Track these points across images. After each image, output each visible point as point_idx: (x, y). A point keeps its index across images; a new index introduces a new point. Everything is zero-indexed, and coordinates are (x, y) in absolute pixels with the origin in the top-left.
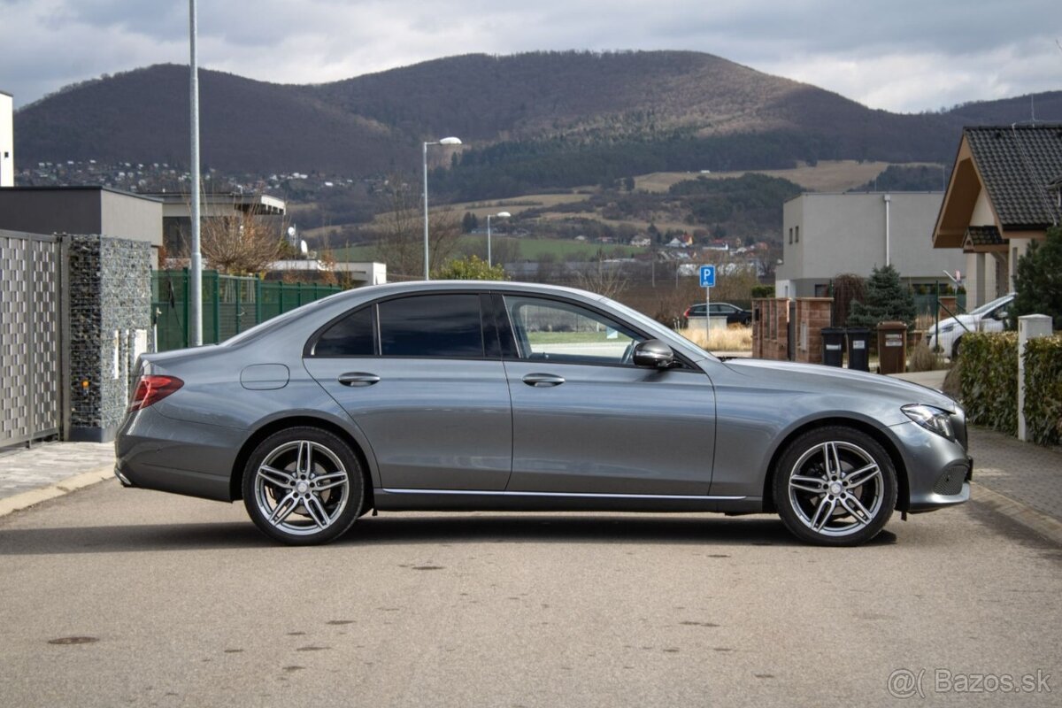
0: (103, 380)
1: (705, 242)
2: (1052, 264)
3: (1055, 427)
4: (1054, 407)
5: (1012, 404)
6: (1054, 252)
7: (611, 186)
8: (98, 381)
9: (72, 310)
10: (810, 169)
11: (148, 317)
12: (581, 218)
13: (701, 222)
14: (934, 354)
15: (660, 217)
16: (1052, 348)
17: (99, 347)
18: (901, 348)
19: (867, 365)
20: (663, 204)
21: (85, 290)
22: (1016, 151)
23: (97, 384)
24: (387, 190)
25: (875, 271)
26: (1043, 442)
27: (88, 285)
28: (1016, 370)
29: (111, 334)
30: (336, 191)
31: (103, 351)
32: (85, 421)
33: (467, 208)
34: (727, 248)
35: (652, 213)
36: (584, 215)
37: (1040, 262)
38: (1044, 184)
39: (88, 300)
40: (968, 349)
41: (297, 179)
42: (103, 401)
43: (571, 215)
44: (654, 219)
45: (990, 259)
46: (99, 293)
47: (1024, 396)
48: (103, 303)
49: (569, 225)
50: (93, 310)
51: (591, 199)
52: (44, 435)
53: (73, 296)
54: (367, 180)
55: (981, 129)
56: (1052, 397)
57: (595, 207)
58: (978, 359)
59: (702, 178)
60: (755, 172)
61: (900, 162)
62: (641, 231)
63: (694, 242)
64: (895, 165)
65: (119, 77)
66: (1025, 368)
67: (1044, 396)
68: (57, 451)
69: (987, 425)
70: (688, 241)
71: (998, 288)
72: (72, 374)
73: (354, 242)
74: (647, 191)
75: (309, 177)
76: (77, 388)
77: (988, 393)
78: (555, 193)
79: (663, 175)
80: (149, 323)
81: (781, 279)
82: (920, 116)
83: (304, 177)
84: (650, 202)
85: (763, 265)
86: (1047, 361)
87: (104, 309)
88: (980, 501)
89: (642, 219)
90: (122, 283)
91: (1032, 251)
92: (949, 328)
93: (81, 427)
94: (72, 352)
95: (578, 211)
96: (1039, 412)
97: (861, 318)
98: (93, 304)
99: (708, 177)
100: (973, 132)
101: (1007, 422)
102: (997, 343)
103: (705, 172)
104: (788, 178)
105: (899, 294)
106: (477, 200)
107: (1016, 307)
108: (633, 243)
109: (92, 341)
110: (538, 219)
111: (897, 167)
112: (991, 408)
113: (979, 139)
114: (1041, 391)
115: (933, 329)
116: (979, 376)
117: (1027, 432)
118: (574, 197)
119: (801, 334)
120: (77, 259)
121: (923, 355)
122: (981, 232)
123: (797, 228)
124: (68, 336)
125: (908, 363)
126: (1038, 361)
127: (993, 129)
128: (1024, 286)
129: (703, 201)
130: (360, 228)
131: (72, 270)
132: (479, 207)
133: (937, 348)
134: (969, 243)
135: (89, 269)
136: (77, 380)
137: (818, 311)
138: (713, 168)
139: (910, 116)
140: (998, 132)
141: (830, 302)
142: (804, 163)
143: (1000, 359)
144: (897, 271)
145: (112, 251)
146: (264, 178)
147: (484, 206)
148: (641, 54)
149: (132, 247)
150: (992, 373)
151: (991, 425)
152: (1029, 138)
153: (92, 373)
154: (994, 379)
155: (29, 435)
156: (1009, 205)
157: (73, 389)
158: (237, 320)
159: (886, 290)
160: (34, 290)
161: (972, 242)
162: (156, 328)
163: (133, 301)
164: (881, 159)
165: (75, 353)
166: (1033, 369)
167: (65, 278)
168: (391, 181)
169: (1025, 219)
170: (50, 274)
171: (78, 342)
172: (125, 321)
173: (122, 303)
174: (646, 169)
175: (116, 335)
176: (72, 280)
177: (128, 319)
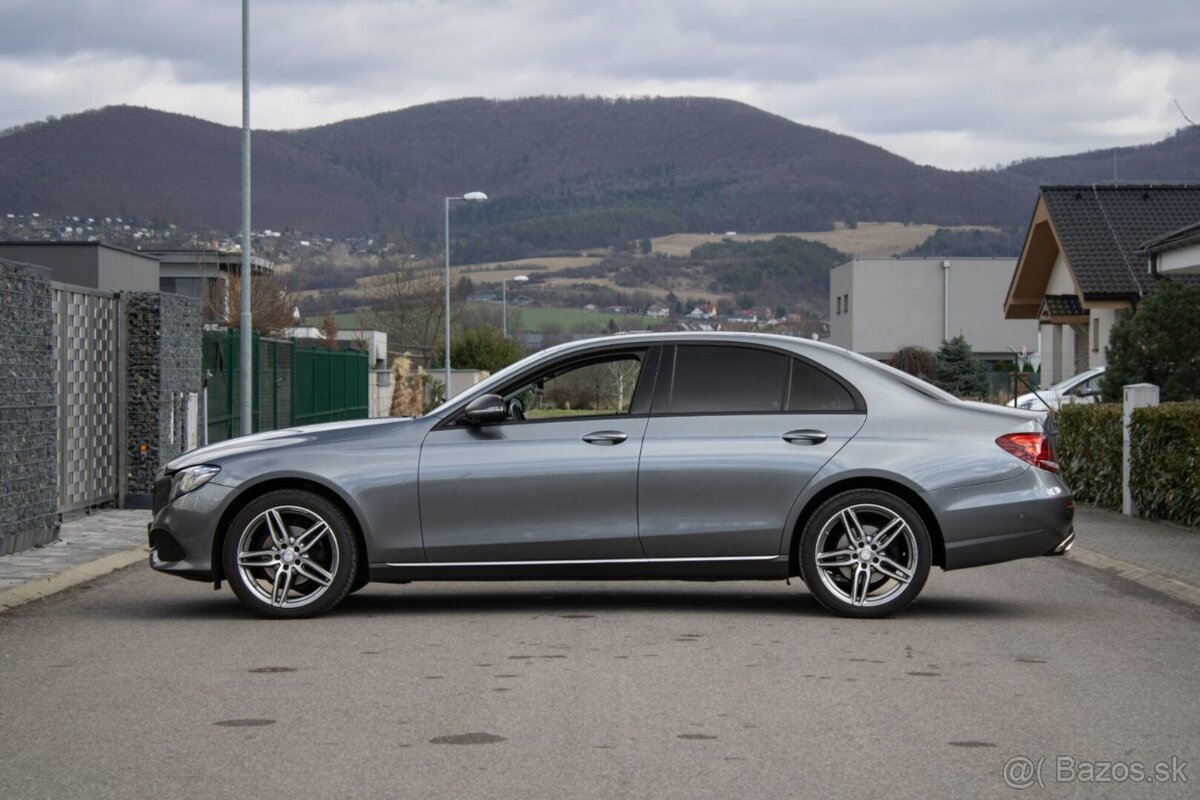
0: (161, 444)
1: (730, 313)
2: (1146, 335)
3: (1164, 500)
4: (1163, 480)
5: (1116, 477)
6: (1149, 322)
7: (625, 249)
8: (156, 445)
9: (130, 370)
10: (849, 232)
11: (199, 380)
12: (590, 284)
13: (726, 290)
15: (680, 285)
16: (1162, 417)
17: (157, 410)
20: (684, 269)
21: (143, 348)
22: (1098, 214)
23: (155, 448)
24: (371, 251)
25: (945, 342)
26: (1150, 517)
27: (147, 343)
28: (1121, 442)
29: (168, 396)
30: (311, 251)
31: (161, 414)
32: (143, 486)
33: (461, 272)
34: (755, 320)
35: (670, 280)
36: (594, 281)
37: (1134, 333)
39: (145, 357)
40: (1066, 421)
41: (269, 237)
43: (580, 281)
44: (672, 286)
45: (1067, 329)
46: (158, 353)
47: (1129, 469)
48: (162, 363)
49: (577, 292)
50: (152, 370)
51: (602, 263)
52: (98, 503)
53: (131, 355)
54: (348, 239)
55: (1059, 189)
56: (1161, 469)
57: (606, 273)
58: (1077, 432)
59: (728, 241)
60: (788, 235)
61: (950, 225)
62: (659, 299)
63: (718, 313)
64: (945, 228)
65: (67, 119)
66: (1131, 439)
67: (1152, 468)
68: (119, 517)
69: (1087, 500)
70: (711, 311)
71: (1076, 363)
72: (129, 437)
73: (334, 309)
74: (666, 255)
75: (283, 234)
76: (134, 453)
77: (1089, 467)
78: (561, 256)
79: (684, 237)
80: (199, 388)
82: (973, 174)
83: (277, 234)
84: (669, 267)
86: (1156, 432)
87: (163, 368)
88: (1100, 567)
89: (660, 286)
90: (177, 344)
93: (138, 493)
94: (129, 414)
95: (587, 276)
96: (1146, 484)
98: (153, 364)
99: (734, 239)
100: (1052, 192)
101: (1110, 497)
103: (731, 234)
104: (824, 242)
105: (970, 369)
106: (474, 263)
107: (1108, 380)
108: (649, 313)
109: (151, 403)
110: (542, 285)
111: (947, 230)
112: (1092, 482)
113: (1058, 200)
114: (1149, 463)
116: (1078, 450)
117: (1132, 506)
118: (584, 261)
120: (136, 316)
122: (1059, 302)
123: (846, 296)
124: (125, 397)
126: (1146, 432)
127: (1072, 189)
128: (1117, 358)
129: (729, 266)
130: (341, 294)
131: (131, 327)
132: (476, 271)
134: (1046, 313)
135: (149, 326)
136: (134, 443)
138: (741, 230)
139: (961, 174)
140: (1078, 193)
142: (843, 225)
143: (1103, 431)
144: (968, 343)
145: (170, 309)
146: (231, 236)
147: (481, 270)
148: (659, 100)
149: (186, 304)
150: (1094, 446)
151: (1092, 500)
152: (1112, 200)
153: (150, 437)
154: (1096, 452)
155: (89, 501)
156: (1091, 273)
157: (130, 453)
158: (275, 386)
159: (956, 363)
160: (95, 348)
161: (1049, 313)
162: (206, 391)
163: (187, 363)
164: (930, 222)
165: (132, 415)
166: (1140, 440)
167: (123, 335)
168: (375, 241)
169: (1108, 287)
170: (109, 332)
171: (137, 405)
172: (180, 384)
173: (178, 364)
174: (665, 230)
175: (173, 397)
176: (129, 339)
177: (183, 381)
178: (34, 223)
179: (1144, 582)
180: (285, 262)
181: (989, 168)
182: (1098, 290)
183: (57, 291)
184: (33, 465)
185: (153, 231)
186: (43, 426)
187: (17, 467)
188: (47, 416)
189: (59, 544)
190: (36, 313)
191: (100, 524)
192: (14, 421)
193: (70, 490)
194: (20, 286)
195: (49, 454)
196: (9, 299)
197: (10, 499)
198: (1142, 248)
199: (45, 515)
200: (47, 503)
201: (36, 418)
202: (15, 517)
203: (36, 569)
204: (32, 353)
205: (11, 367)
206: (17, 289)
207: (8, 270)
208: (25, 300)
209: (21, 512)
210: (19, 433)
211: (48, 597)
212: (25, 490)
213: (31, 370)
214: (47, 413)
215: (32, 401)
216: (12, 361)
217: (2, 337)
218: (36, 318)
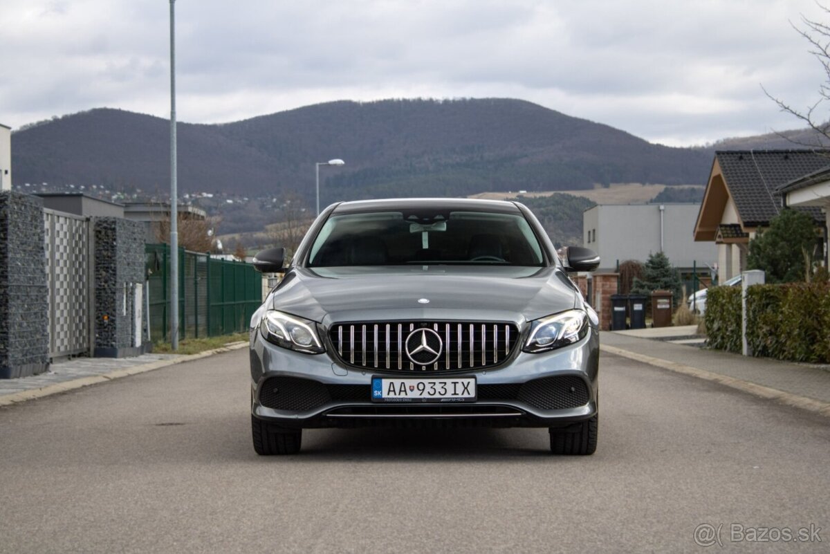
0: (117, 315)
3: (766, 344)
4: (764, 330)
5: (739, 332)
6: (774, 236)
8: (114, 316)
9: (97, 268)
10: (605, 190)
11: (143, 275)
14: (693, 315)
16: (764, 291)
17: (114, 293)
18: (668, 310)
19: (644, 323)
21: (105, 253)
22: (754, 169)
23: (114, 318)
24: (274, 206)
25: (651, 256)
26: (758, 356)
27: (108, 250)
28: (741, 309)
29: (122, 284)
30: (235, 207)
31: (117, 296)
32: (105, 343)
37: (764, 243)
41: (205, 198)
42: (117, 330)
45: (735, 248)
46: (115, 256)
47: (746, 325)
48: (117, 263)
50: (111, 267)
52: (76, 353)
53: (97, 258)
54: (259, 198)
55: (728, 153)
56: (763, 324)
58: (717, 304)
59: (521, 196)
60: (562, 192)
61: (674, 184)
64: (670, 187)
65: (66, 118)
66: (746, 306)
67: (758, 323)
68: (90, 362)
69: (723, 349)
71: (741, 270)
72: (97, 311)
75: (214, 195)
76: (100, 321)
77: (723, 326)
79: (490, 195)
80: (143, 280)
82: (689, 149)
83: (210, 196)
86: (761, 300)
87: (118, 266)
90: (128, 251)
91: (759, 235)
92: (704, 296)
93: (103, 347)
96: (755, 335)
97: (641, 290)
98: (111, 263)
99: (525, 196)
100: (722, 156)
101: (735, 344)
102: (729, 291)
103: (522, 192)
104: (587, 197)
105: (668, 273)
109: (110, 289)
111: (672, 188)
112: (725, 336)
113: (727, 161)
114: (757, 320)
115: (692, 297)
116: (717, 316)
117: (748, 349)
119: (596, 301)
120: (100, 232)
121: (684, 314)
122: (729, 228)
123: (594, 231)
124: (92, 285)
125: (674, 321)
126: (755, 300)
127: (737, 153)
128: (753, 260)
130: (254, 236)
131: (97, 240)
133: (696, 311)
134: (720, 237)
135: (108, 239)
136: (100, 315)
137: (608, 283)
138: (529, 189)
139: (681, 150)
140: (741, 155)
141: (617, 276)
142: (600, 186)
143: (731, 302)
145: (123, 228)
148: (473, 101)
149: (134, 226)
150: (726, 312)
151: (726, 348)
152: (763, 160)
153: (110, 311)
154: (727, 316)
155: (70, 351)
156: (748, 208)
157: (97, 321)
158: (196, 283)
159: (659, 270)
160: (74, 252)
161: (722, 236)
162: (148, 283)
163: (134, 263)
164: (661, 182)
165: (98, 297)
166: (751, 306)
167: (92, 245)
168: (278, 199)
169: (760, 218)
170: (83, 242)
171: (101, 290)
172: (130, 277)
173: (128, 264)
174: (478, 190)
175: (125, 286)
176: (96, 247)
177: (132, 275)
178: (44, 189)
180: (216, 214)
181: (701, 145)
182: (753, 220)
183: (48, 214)
184: (32, 323)
185: (126, 194)
186: (39, 298)
187: (21, 323)
188: (40, 292)
189: (50, 373)
190: (33, 226)
191: (77, 365)
192: (19, 294)
193: (58, 343)
194: (23, 208)
195: (42, 316)
196: (16, 216)
197: (17, 343)
198: (777, 190)
199: (40, 355)
200: (42, 348)
201: (33, 293)
202: (21, 355)
203: (33, 385)
204: (31, 251)
205: (17, 259)
206: (21, 209)
207: (16, 198)
208: (26, 217)
209: (25, 352)
210: (22, 301)
211: (40, 398)
212: (27, 338)
213: (30, 262)
214: (41, 290)
215: (31, 282)
216: (18, 256)
217: (11, 240)
218: (34, 229)
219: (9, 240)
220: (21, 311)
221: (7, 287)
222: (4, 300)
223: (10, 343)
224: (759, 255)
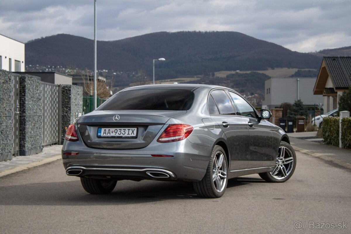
5: (338, 137)
7: (207, 75)
9: (63, 106)
10: (272, 71)
11: (82, 109)
13: (236, 87)
14: (314, 127)
16: (350, 121)
17: (70, 117)
18: (303, 125)
19: (293, 130)
20: (224, 81)
22: (340, 65)
24: (134, 76)
25: (295, 101)
26: (346, 148)
27: (67, 99)
28: (339, 127)
29: (73, 114)
30: (117, 76)
31: (71, 119)
33: (160, 82)
34: (245, 96)
35: (220, 84)
37: (346, 98)
38: (348, 75)
39: (67, 103)
40: (325, 122)
41: (104, 72)
45: (331, 98)
46: (70, 102)
47: (341, 135)
48: (71, 104)
51: (201, 79)
52: (54, 143)
53: (63, 102)
54: (127, 72)
55: (329, 57)
56: (349, 135)
57: (202, 82)
58: (328, 125)
59: (237, 73)
60: (254, 71)
61: (302, 68)
65: (46, 38)
66: (342, 127)
67: (347, 134)
68: (59, 147)
71: (334, 107)
72: (62, 125)
74: (219, 77)
75: (108, 71)
76: (64, 129)
77: (330, 135)
78: (189, 77)
79: (224, 72)
80: (82, 111)
81: (264, 105)
83: (107, 71)
84: (220, 81)
85: (257, 102)
86: (348, 124)
87: (72, 106)
90: (76, 99)
91: (344, 94)
92: (318, 119)
94: (62, 119)
95: (196, 83)
96: (345, 139)
97: (291, 116)
98: (69, 105)
99: (239, 72)
100: (326, 58)
101: (336, 143)
102: (333, 120)
103: (238, 71)
104: (265, 73)
105: (303, 109)
107: (339, 111)
109: (68, 116)
111: (301, 70)
112: (331, 139)
113: (328, 60)
114: (346, 133)
115: (313, 119)
116: (328, 130)
117: (342, 145)
118: (195, 79)
119: (273, 120)
120: (64, 91)
121: (310, 127)
122: (328, 90)
123: (269, 89)
124: (61, 114)
125: (305, 130)
126: (345, 124)
127: (333, 58)
128: (342, 105)
129: (237, 80)
131: (63, 95)
132: (164, 82)
133: (315, 125)
134: (325, 93)
135: (68, 94)
136: (64, 127)
137: (278, 113)
138: (241, 70)
139: (305, 54)
140: (334, 59)
141: (282, 110)
142: (270, 69)
143: (334, 124)
145: (74, 89)
147: (166, 82)
148: (217, 32)
149: (78, 88)
150: (332, 129)
151: (331, 144)
152: (344, 60)
153: (68, 125)
155: (51, 142)
156: (337, 81)
157: (62, 129)
159: (299, 107)
160: (53, 100)
162: (84, 113)
163: (78, 104)
164: (296, 67)
167: (61, 97)
168: (135, 73)
169: (342, 85)
170: (57, 96)
171: (64, 116)
172: (76, 110)
173: (76, 105)
174: (219, 70)
175: (74, 114)
176: (62, 98)
177: (77, 110)
178: (37, 68)
179: (339, 164)
180: (109, 79)
181: (313, 52)
182: (339, 86)
183: (42, 84)
184: (35, 131)
185: (71, 70)
186: (39, 121)
187: (31, 132)
188: (39, 118)
189: (42, 153)
190: (36, 90)
191: (54, 149)
192: (30, 119)
193: (46, 139)
194: (32, 82)
195: (40, 128)
196: (29, 86)
197: (29, 140)
199: (39, 145)
200: (39, 142)
201: (36, 119)
202: (31, 145)
203: (36, 159)
204: (35, 101)
206: (31, 83)
208: (34, 86)
209: (32, 144)
210: (31, 122)
211: (39, 166)
212: (33, 138)
213: (35, 105)
214: (40, 117)
215: (35, 114)
216: (30, 103)
217: (27, 96)
218: (36, 91)
219: (26, 96)
220: (31, 127)
221: (25, 116)
222: (24, 122)
223: (26, 140)
224: (344, 102)
